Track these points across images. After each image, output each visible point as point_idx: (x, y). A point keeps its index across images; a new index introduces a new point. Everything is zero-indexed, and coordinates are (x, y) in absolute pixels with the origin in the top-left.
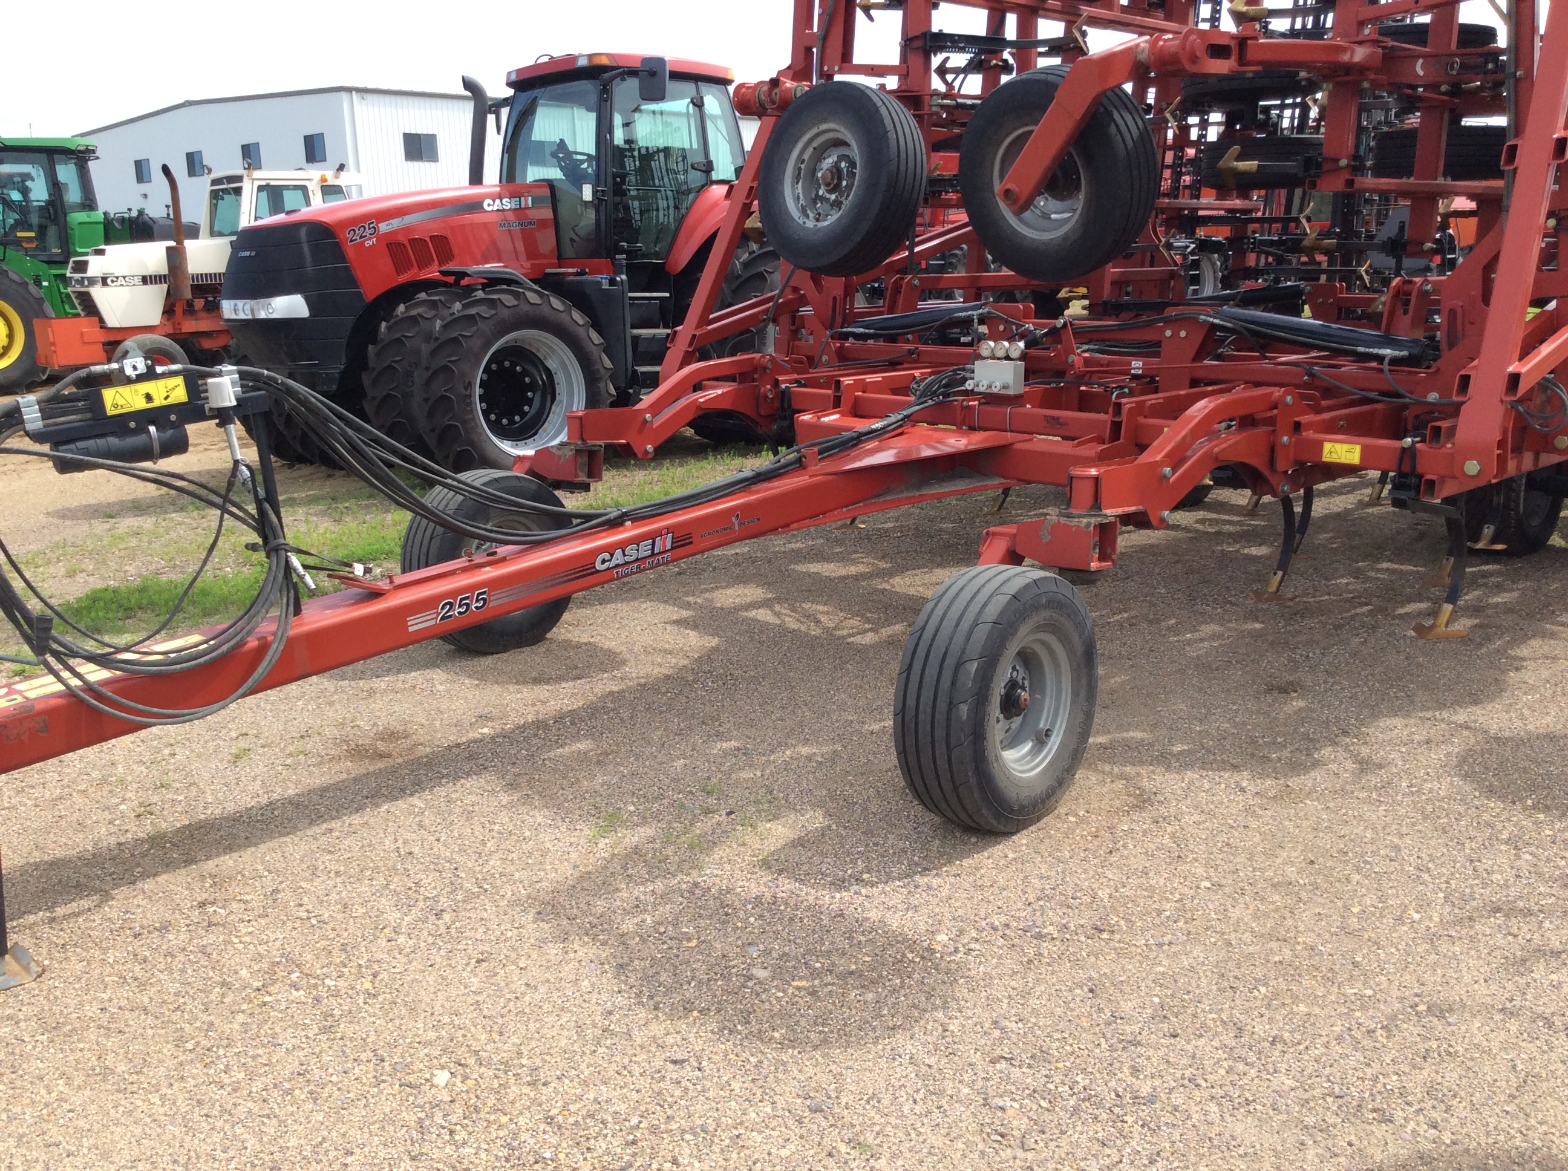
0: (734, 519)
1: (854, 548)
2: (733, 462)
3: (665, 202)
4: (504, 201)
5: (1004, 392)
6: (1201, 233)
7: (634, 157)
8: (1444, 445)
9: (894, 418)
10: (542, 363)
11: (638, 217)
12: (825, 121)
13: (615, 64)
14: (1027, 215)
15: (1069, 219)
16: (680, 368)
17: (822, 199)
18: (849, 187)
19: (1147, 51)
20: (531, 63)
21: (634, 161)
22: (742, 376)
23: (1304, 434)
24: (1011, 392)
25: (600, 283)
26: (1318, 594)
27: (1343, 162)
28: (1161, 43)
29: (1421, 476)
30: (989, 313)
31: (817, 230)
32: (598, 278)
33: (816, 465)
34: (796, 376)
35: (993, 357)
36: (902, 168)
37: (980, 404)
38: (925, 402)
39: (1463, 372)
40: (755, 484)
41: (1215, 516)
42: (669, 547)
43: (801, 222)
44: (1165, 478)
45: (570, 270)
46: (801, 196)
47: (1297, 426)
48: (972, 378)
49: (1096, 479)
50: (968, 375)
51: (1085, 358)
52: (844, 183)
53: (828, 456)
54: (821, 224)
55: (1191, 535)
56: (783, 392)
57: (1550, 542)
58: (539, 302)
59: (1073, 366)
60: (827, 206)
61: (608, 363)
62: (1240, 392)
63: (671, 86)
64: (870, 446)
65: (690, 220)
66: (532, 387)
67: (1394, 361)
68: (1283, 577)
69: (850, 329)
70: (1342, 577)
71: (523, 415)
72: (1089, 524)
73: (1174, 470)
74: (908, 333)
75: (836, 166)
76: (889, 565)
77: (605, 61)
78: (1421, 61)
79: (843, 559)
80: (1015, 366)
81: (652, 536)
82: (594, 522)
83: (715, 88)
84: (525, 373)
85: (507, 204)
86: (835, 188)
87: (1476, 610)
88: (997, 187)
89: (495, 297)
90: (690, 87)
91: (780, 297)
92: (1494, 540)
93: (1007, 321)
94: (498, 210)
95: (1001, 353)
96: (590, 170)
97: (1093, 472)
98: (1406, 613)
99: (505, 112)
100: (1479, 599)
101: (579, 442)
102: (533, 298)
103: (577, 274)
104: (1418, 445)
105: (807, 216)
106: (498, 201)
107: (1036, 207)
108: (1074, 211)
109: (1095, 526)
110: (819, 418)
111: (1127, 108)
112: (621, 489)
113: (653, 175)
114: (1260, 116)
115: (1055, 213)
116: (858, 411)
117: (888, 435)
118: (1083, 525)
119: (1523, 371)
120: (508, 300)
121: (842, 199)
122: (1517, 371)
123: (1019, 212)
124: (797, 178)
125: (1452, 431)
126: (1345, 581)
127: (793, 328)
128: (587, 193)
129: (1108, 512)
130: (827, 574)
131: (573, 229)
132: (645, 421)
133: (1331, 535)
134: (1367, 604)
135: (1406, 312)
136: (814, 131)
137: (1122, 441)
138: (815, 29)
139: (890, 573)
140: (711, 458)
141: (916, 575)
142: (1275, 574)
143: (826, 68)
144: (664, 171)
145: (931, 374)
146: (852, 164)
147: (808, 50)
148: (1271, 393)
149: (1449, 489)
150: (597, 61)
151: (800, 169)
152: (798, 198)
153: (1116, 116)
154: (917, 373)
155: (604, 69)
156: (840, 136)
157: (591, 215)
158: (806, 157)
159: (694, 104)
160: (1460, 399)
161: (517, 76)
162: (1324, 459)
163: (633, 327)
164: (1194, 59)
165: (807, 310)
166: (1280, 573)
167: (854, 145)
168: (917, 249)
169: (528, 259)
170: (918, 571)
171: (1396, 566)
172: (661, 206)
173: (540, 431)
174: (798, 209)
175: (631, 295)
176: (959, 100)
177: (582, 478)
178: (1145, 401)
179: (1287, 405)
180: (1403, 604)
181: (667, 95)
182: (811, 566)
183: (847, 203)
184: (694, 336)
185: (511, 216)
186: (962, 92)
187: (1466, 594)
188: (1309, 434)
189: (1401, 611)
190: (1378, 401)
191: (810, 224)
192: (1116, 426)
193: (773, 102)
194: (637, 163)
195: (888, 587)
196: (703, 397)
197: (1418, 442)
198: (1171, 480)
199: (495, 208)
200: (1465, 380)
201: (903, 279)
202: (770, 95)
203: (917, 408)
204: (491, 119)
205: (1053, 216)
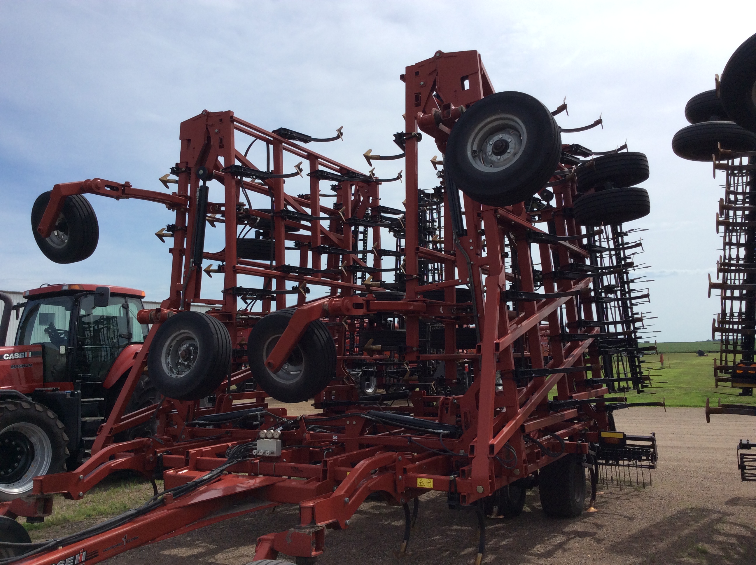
0: (123, 539)
1: (197, 538)
2: (135, 487)
3: (106, 353)
4: (15, 354)
5: (272, 455)
6: (364, 368)
7: (90, 331)
8: (467, 478)
9: (216, 471)
10: (28, 440)
11: (90, 359)
12: (183, 329)
13: (83, 289)
14: (280, 373)
15: (298, 374)
16: (103, 447)
17: (181, 364)
18: (194, 359)
19: (328, 305)
20: (38, 287)
21: (91, 333)
22: (137, 450)
23: (408, 474)
24: (275, 455)
25: (66, 395)
26: (426, 546)
27: (415, 349)
28: (334, 302)
29: (459, 494)
30: (265, 413)
31: (177, 379)
32: (65, 392)
33: (172, 503)
34: (166, 449)
35: (266, 438)
36: (220, 351)
37: (260, 461)
38: (233, 462)
39: (471, 444)
40: (137, 517)
41: (379, 504)
42: (83, 559)
43: (169, 375)
44: (346, 503)
45: (50, 388)
46: (170, 362)
47: (405, 470)
48: (256, 449)
49: (312, 507)
50: (254, 447)
51: (311, 434)
52: (192, 357)
53: (180, 496)
54: (179, 376)
55: (367, 516)
56: (159, 457)
57: (524, 510)
58: (29, 408)
59: (305, 439)
60: (183, 367)
61: (66, 438)
62: (378, 456)
63: (111, 299)
64: (202, 489)
65: (118, 361)
66: (21, 453)
67: (444, 436)
68: (407, 543)
69: (197, 422)
70: (436, 535)
71: (14, 468)
72: (309, 532)
73: (350, 499)
74: (226, 423)
75: (188, 349)
76: (215, 547)
77: (77, 288)
78: (442, 307)
79: (191, 545)
80: (277, 442)
81: (74, 554)
82: (39, 549)
83: (135, 300)
84: (17, 445)
85: (17, 356)
86: (187, 359)
87: (495, 550)
88: (265, 360)
89: (3, 406)
90: (122, 300)
91: (160, 405)
92: (499, 514)
93: (274, 417)
94: (11, 359)
95: (270, 436)
96: (66, 338)
97: (311, 504)
98: (465, 554)
99: (21, 310)
100: (496, 543)
101: (39, 494)
102: (25, 405)
103: (53, 390)
104: (457, 478)
105: (173, 372)
106: (12, 355)
107: (283, 369)
108: (301, 371)
109: (313, 533)
110: (177, 472)
111: (321, 328)
112: (68, 508)
113: (100, 339)
114: (383, 322)
115: (292, 372)
116: (198, 467)
117: (212, 481)
118: (307, 533)
119: (495, 443)
120: (11, 407)
121: (191, 364)
122: (493, 443)
123: (275, 372)
124: (168, 354)
125: (470, 471)
126: (437, 537)
127: (167, 421)
128: (63, 350)
129: (319, 524)
130: (181, 555)
131: (53, 367)
132: (79, 479)
133: (431, 511)
134: (447, 551)
135: (447, 413)
136: (177, 333)
137: (328, 479)
138: (182, 283)
139: (215, 552)
140: (122, 486)
141: (230, 552)
142: (403, 542)
143: (186, 300)
144: (106, 339)
145: (236, 444)
146: (196, 348)
147: (178, 292)
148: (393, 455)
149: (472, 499)
150: (73, 288)
151: (170, 350)
152: (169, 363)
153: (316, 331)
154: (230, 444)
155: (77, 291)
156: (190, 336)
157: (64, 360)
158: (173, 344)
159: (123, 307)
160: (471, 456)
161: (30, 293)
162: (418, 486)
163: (83, 416)
164: (348, 310)
165: (174, 412)
166: (406, 541)
167: (197, 339)
168: (232, 379)
169: (26, 383)
170: (230, 549)
171: (459, 527)
172: (103, 355)
173: (23, 477)
174: (168, 368)
175: (82, 400)
176: (250, 316)
177: (40, 514)
178: (338, 458)
179: (399, 460)
180: (463, 549)
181: (109, 303)
182: (172, 550)
183: (193, 366)
184: (112, 429)
185: (19, 362)
186: (252, 311)
187: (490, 541)
188: (410, 474)
189: (463, 553)
190: (440, 454)
191: (174, 376)
192: (325, 472)
193: (158, 319)
194: (92, 333)
195: (214, 561)
196: (113, 463)
197: (456, 477)
198: (349, 503)
199: (10, 358)
200: (472, 447)
201: (224, 395)
202: (156, 316)
203: (228, 465)
204: (13, 313)
205: (291, 373)
